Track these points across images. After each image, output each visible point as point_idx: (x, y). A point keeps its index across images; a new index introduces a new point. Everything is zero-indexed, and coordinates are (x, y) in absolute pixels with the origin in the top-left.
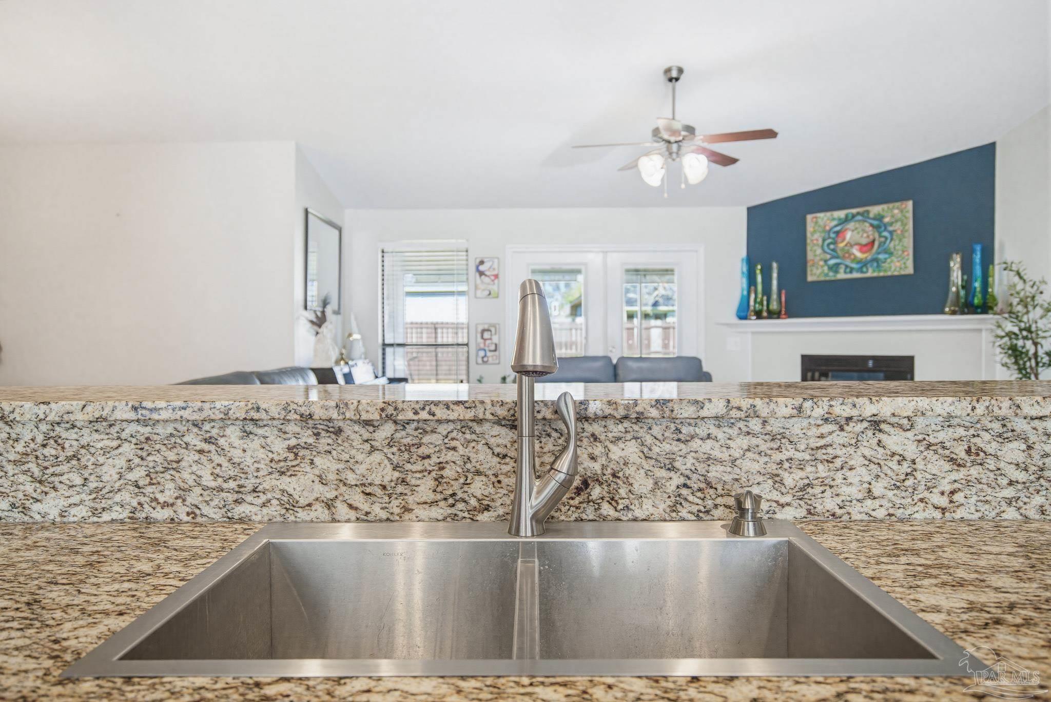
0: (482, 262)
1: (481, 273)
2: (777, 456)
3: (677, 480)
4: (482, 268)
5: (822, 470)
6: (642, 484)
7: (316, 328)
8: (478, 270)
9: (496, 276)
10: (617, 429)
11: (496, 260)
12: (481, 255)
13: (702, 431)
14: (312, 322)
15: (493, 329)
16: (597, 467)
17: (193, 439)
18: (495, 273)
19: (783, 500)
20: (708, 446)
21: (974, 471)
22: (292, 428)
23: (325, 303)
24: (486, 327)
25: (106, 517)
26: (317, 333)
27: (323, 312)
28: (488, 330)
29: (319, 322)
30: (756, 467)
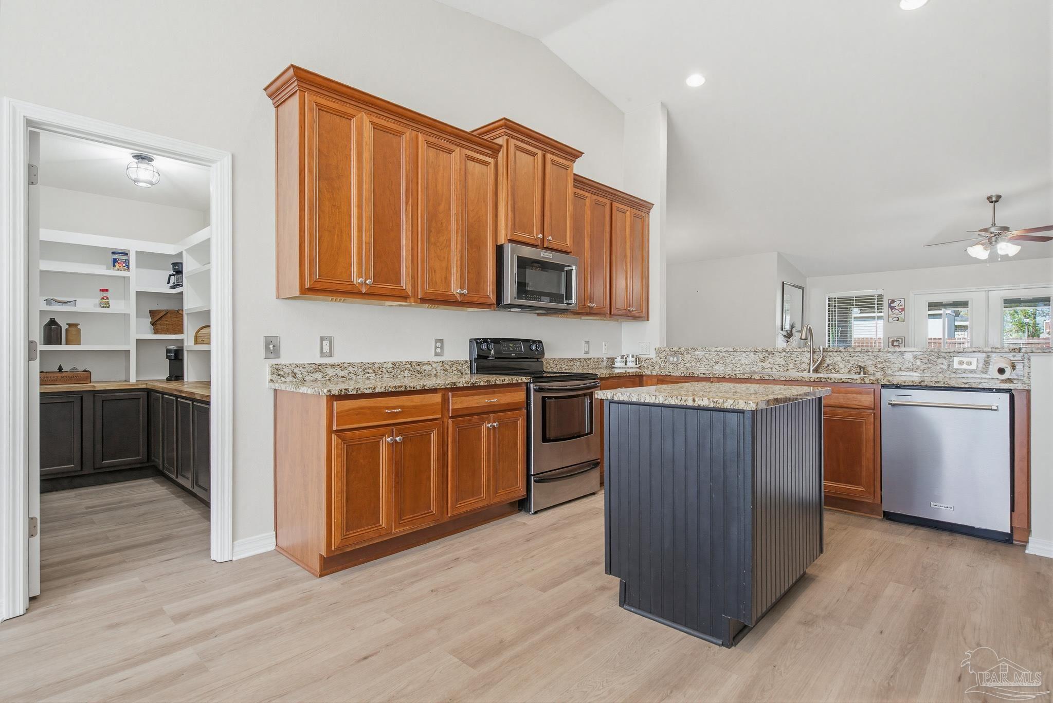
0: (893, 302)
1: (892, 308)
2: (876, 361)
3: (850, 365)
4: (892, 305)
5: (888, 364)
6: (842, 366)
7: (787, 339)
8: (890, 306)
9: (903, 310)
10: (835, 354)
11: (903, 300)
12: (892, 298)
13: (856, 354)
14: (785, 336)
15: (900, 340)
16: (831, 362)
17: (744, 355)
18: (903, 307)
19: (877, 370)
20: (858, 358)
21: (930, 365)
22: (764, 353)
23: (792, 327)
24: (895, 339)
25: (727, 369)
26: (788, 341)
27: (791, 331)
28: (896, 341)
29: (789, 336)
30: (870, 363)
